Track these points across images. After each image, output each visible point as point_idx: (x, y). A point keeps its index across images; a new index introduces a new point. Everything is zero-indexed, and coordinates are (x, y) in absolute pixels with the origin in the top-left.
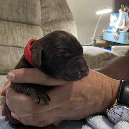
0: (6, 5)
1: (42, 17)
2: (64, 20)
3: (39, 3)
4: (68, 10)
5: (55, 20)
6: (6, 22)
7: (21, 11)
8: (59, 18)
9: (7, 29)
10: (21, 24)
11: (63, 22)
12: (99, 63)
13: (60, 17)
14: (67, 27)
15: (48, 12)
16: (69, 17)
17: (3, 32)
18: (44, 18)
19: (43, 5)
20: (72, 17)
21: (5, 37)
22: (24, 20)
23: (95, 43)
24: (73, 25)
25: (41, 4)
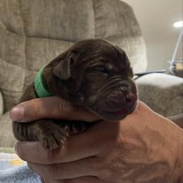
0: (47, 17)
1: (96, 32)
2: (127, 36)
3: (92, 13)
4: (133, 22)
5: (114, 36)
6: (47, 40)
7: (66, 24)
8: (120, 33)
9: (47, 49)
10: (67, 42)
11: (126, 39)
12: (171, 100)
13: (122, 31)
14: (131, 45)
15: (104, 26)
16: (134, 31)
17: (43, 53)
18: (98, 34)
19: (98, 16)
20: (140, 31)
21: (44, 60)
22: (71, 37)
23: (175, 68)
24: (140, 43)
25: (95, 14)
